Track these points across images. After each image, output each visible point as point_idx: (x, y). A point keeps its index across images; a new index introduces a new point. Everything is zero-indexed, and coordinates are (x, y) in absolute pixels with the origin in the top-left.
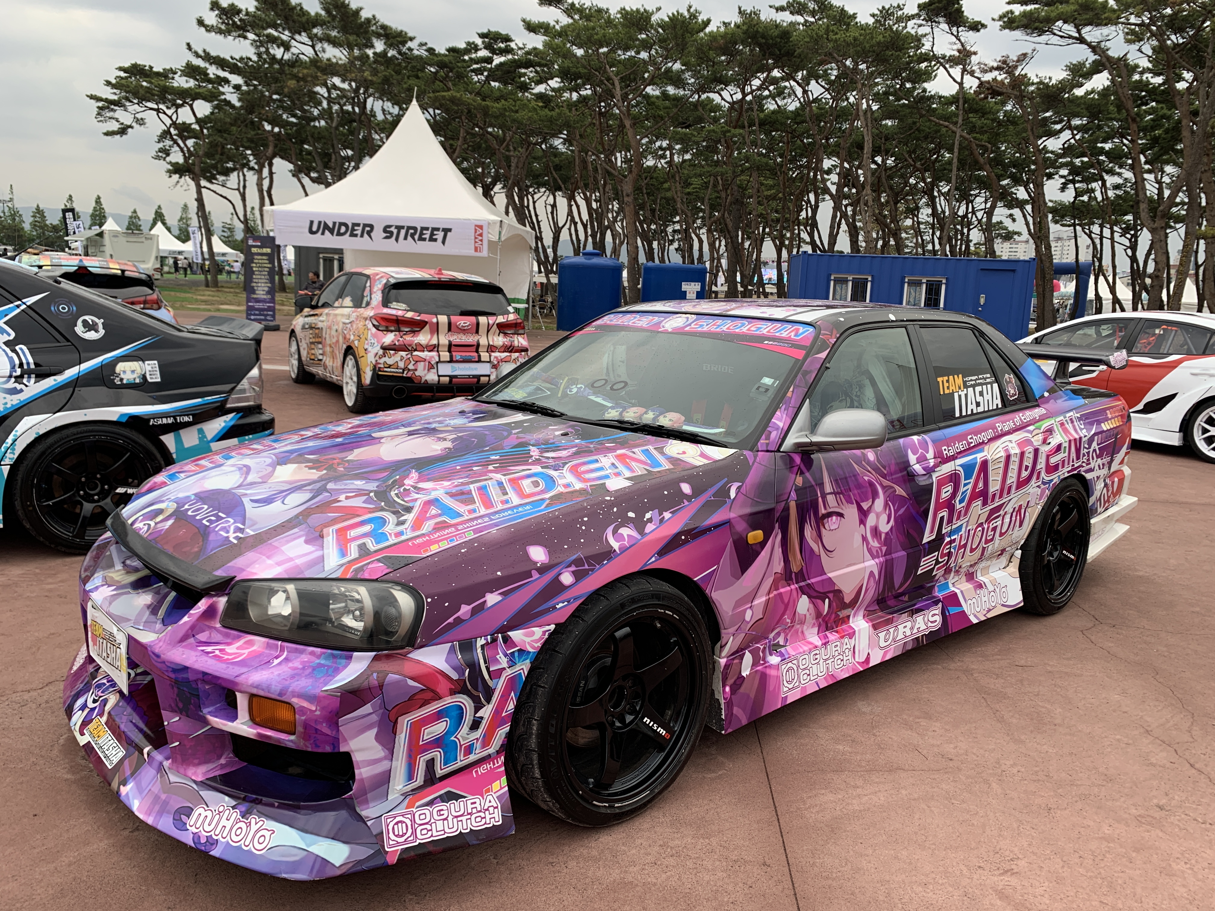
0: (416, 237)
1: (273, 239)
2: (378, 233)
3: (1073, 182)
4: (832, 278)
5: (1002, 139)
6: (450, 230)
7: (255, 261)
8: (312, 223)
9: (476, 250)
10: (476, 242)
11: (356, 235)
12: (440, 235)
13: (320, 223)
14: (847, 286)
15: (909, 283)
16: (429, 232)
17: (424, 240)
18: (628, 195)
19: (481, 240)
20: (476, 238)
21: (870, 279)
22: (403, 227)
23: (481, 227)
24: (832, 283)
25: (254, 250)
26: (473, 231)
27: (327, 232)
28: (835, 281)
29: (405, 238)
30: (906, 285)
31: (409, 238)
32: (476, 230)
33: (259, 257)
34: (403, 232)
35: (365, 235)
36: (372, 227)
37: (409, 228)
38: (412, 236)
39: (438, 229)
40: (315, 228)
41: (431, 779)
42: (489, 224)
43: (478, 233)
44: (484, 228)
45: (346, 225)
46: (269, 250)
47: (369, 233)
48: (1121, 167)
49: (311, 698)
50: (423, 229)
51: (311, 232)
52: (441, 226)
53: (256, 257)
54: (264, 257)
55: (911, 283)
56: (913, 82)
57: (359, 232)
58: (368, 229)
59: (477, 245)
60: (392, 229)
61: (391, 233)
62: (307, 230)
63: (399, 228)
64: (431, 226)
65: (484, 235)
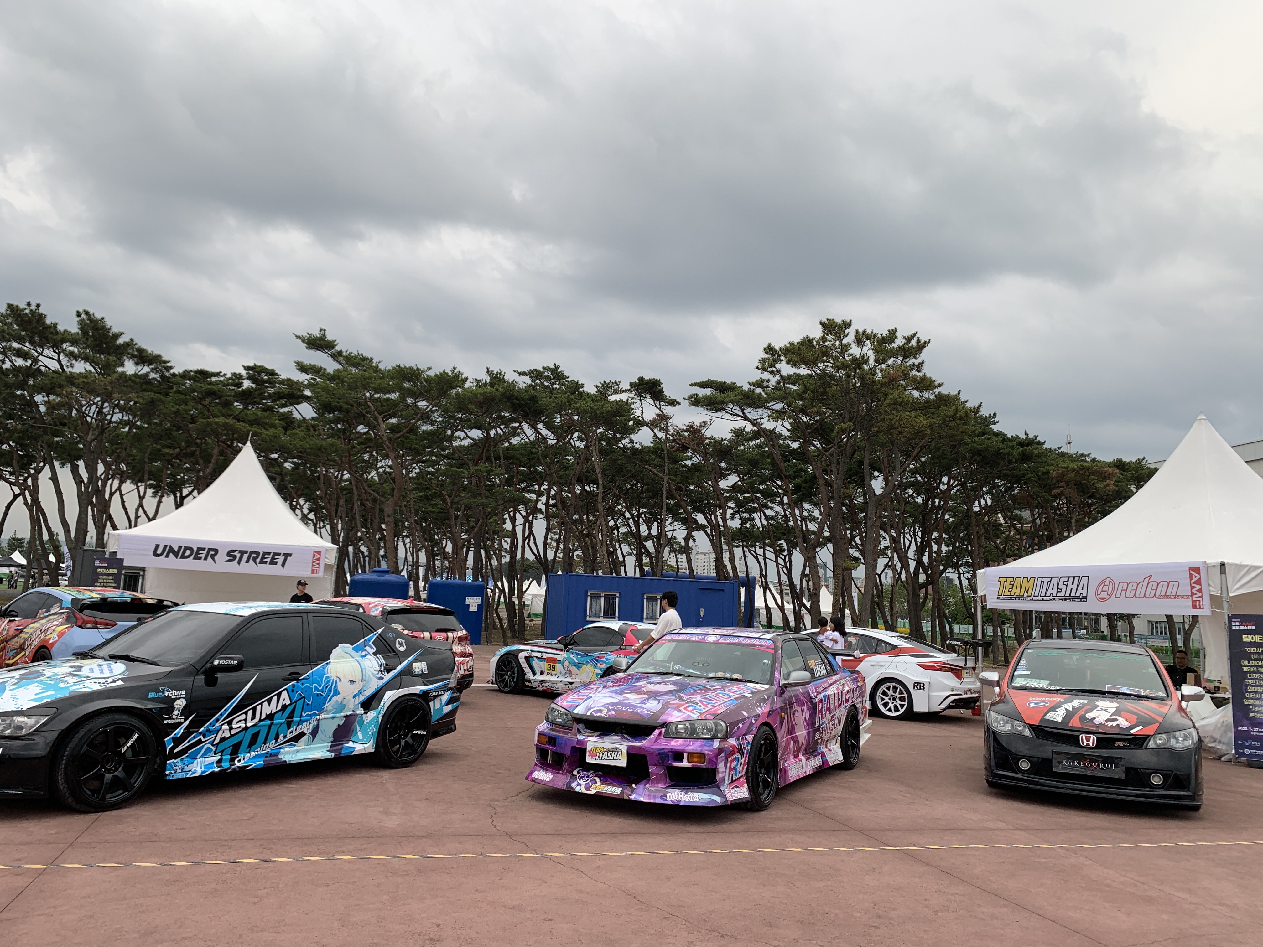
0: (258, 561)
1: (122, 560)
2: (222, 557)
3: (739, 512)
4: (589, 594)
5: (691, 481)
6: (290, 555)
7: (99, 581)
8: (157, 546)
9: (313, 572)
10: (313, 565)
11: (200, 558)
12: (280, 559)
13: (165, 546)
14: (600, 601)
15: (647, 599)
16: (270, 556)
17: (266, 563)
18: (389, 516)
19: (318, 564)
20: (314, 562)
21: (618, 595)
22: (246, 552)
23: (319, 553)
24: (589, 598)
25: (100, 571)
26: (312, 556)
27: (171, 555)
28: (591, 596)
29: (247, 561)
30: (645, 600)
31: (251, 561)
32: (314, 555)
33: (105, 577)
34: (246, 556)
35: (209, 558)
36: (216, 551)
37: (252, 553)
38: (254, 560)
39: (279, 554)
40: (159, 552)
41: (732, 781)
42: (327, 550)
43: (316, 558)
44: (322, 554)
45: (191, 549)
46: (115, 571)
47: (213, 557)
48: (772, 502)
49: (711, 751)
50: (265, 553)
51: (156, 554)
52: (282, 552)
53: (101, 577)
54: (110, 577)
55: (649, 599)
56: (622, 434)
57: (203, 556)
58: (213, 553)
59: (314, 568)
60: (236, 553)
61: (235, 557)
62: (152, 553)
63: (242, 553)
64: (272, 551)
65: (321, 560)
